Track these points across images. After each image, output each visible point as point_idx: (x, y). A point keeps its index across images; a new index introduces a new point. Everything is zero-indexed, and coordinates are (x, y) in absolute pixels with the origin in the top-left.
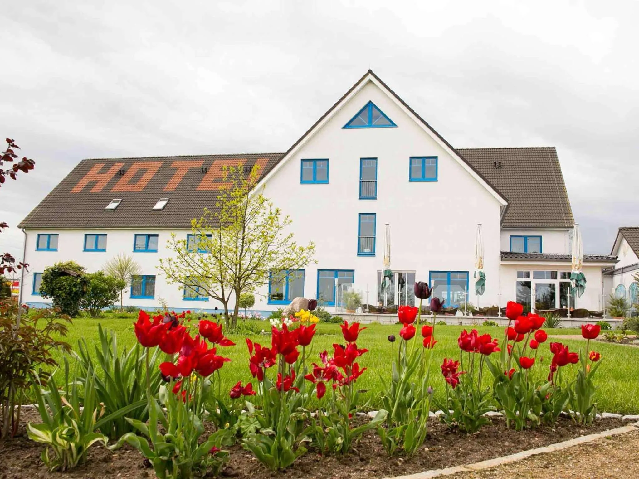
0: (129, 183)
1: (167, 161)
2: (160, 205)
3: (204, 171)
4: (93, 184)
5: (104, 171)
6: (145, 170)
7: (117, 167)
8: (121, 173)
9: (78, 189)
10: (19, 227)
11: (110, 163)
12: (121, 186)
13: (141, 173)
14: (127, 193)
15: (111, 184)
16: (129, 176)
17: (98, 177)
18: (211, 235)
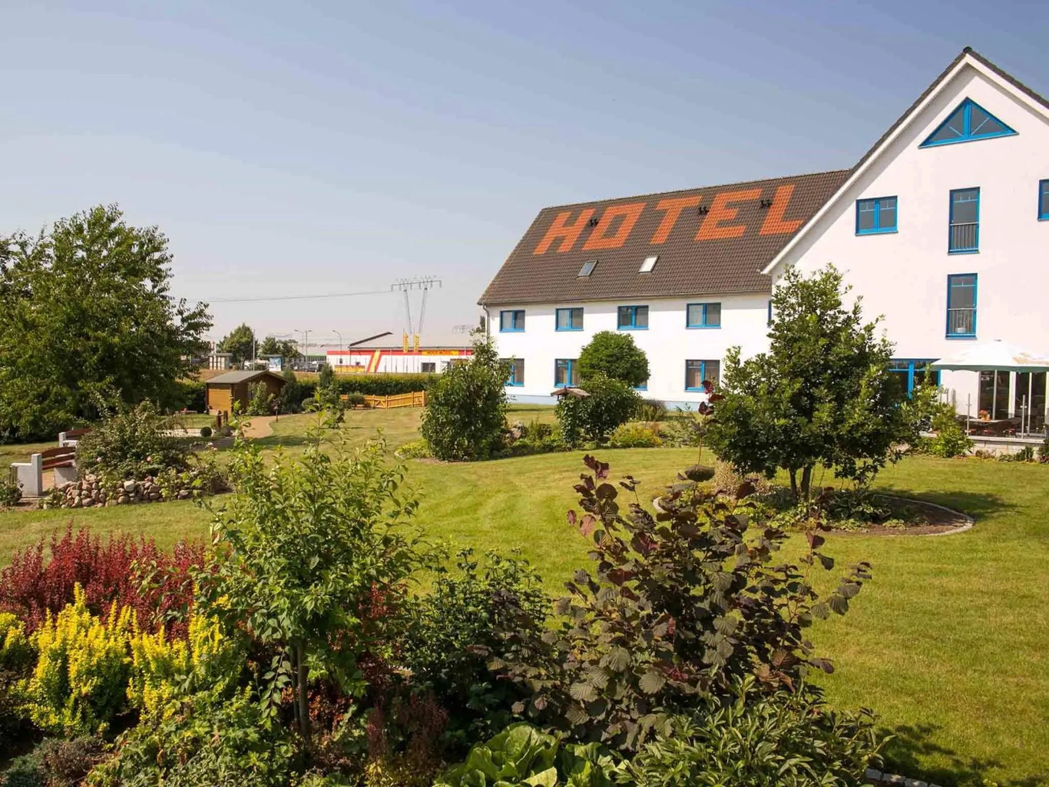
0: (606, 236)
1: (651, 201)
2: (648, 264)
3: (703, 211)
4: (558, 241)
5: (569, 222)
6: (623, 217)
7: (586, 216)
8: (593, 223)
9: (542, 249)
10: (479, 304)
11: (576, 210)
12: (595, 241)
13: (619, 220)
14: (602, 251)
15: (582, 239)
16: (603, 226)
17: (564, 232)
18: (719, 304)
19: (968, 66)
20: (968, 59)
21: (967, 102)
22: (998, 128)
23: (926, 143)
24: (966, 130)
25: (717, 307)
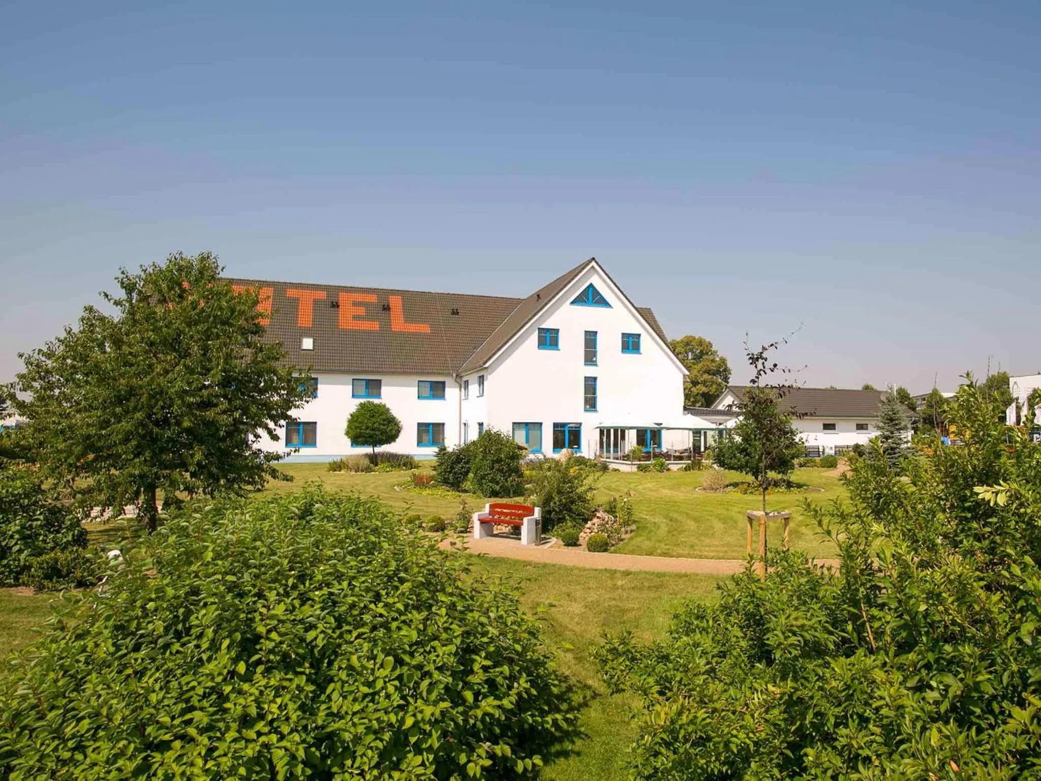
2: (308, 343)
3: (335, 305)
18: (380, 381)
19: (593, 267)
20: (593, 263)
21: (591, 285)
22: (602, 302)
23: (572, 303)
24: (590, 298)
25: (378, 384)
